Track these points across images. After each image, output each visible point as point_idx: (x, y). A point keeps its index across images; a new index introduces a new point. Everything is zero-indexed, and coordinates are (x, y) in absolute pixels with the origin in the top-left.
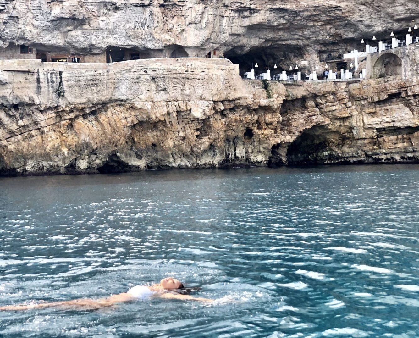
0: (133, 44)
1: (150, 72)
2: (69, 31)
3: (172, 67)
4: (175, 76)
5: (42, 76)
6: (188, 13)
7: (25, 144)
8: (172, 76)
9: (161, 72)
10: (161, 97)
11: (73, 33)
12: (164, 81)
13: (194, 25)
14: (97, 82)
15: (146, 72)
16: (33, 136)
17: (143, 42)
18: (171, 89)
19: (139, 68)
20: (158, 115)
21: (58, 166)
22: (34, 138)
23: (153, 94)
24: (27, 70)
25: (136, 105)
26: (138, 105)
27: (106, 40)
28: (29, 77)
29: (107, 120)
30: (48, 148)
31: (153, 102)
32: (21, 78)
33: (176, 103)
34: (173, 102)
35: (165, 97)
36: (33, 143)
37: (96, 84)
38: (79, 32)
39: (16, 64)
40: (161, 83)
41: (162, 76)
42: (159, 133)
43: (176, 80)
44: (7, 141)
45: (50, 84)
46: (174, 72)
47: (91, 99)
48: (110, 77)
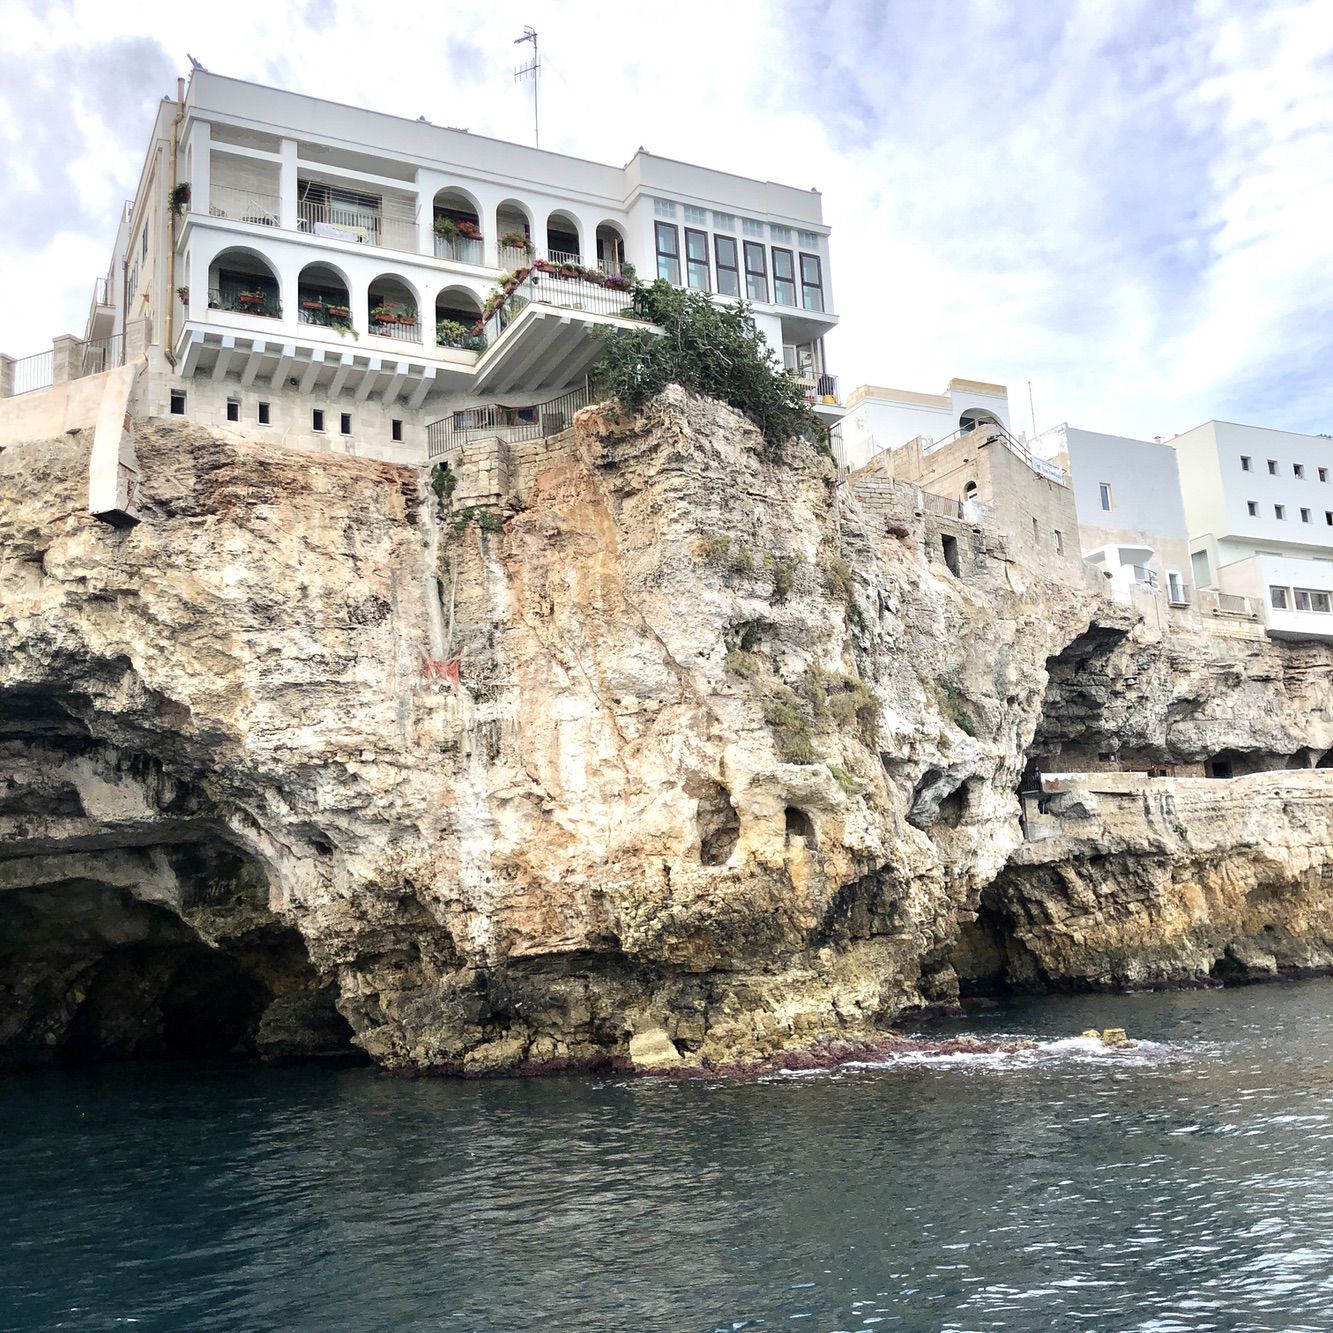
0: (1257, 744)
1: (1283, 794)
2: (1175, 721)
3: (1315, 786)
4: (1319, 801)
5: (1151, 802)
6: (1309, 692)
7: (1112, 930)
8: (1313, 801)
9: (1297, 794)
10: (1298, 838)
11: (1181, 726)
12: (1303, 811)
13: (1319, 713)
14: (1224, 812)
15: (1277, 793)
16: (1131, 913)
17: (1273, 742)
18: (1313, 825)
19: (1270, 788)
20: (1297, 873)
21: (1184, 969)
22: (1132, 918)
23: (1288, 832)
24: (1127, 791)
25: (1266, 854)
26: (1270, 853)
27: (1223, 739)
28: (1126, 803)
29: (1220, 882)
30: (1167, 934)
31: (1288, 847)
32: (1112, 805)
33: (1322, 850)
34: (1317, 848)
35: (1306, 838)
36: (1130, 926)
37: (1222, 816)
38: (1190, 725)
39: (1109, 781)
40: (1299, 814)
41: (1300, 801)
42: (1278, 907)
43: (1319, 809)
44: (1066, 925)
45: (1165, 816)
46: (1317, 794)
47: (1222, 843)
48: (1235, 803)
